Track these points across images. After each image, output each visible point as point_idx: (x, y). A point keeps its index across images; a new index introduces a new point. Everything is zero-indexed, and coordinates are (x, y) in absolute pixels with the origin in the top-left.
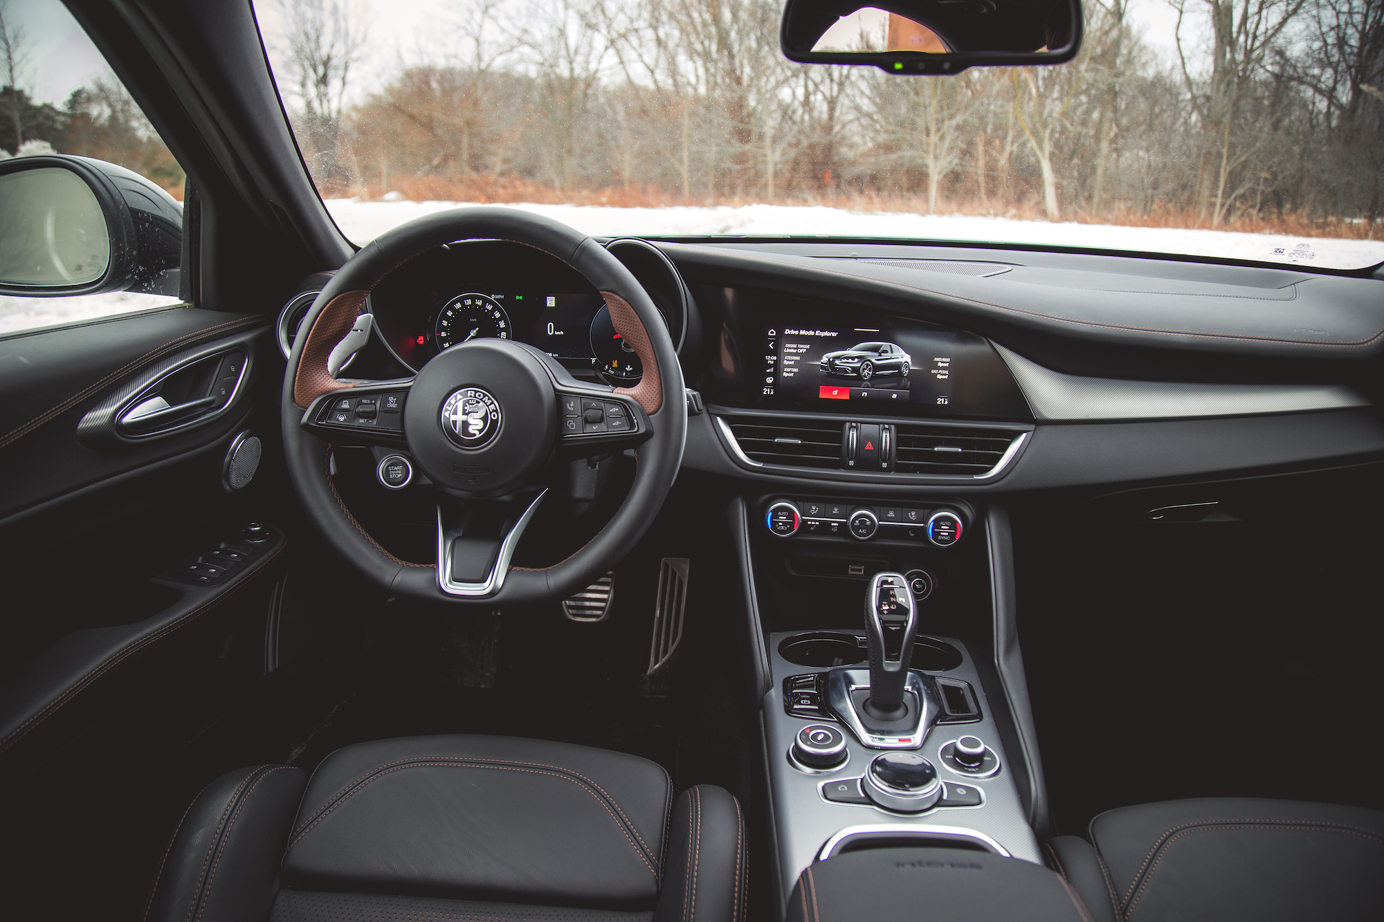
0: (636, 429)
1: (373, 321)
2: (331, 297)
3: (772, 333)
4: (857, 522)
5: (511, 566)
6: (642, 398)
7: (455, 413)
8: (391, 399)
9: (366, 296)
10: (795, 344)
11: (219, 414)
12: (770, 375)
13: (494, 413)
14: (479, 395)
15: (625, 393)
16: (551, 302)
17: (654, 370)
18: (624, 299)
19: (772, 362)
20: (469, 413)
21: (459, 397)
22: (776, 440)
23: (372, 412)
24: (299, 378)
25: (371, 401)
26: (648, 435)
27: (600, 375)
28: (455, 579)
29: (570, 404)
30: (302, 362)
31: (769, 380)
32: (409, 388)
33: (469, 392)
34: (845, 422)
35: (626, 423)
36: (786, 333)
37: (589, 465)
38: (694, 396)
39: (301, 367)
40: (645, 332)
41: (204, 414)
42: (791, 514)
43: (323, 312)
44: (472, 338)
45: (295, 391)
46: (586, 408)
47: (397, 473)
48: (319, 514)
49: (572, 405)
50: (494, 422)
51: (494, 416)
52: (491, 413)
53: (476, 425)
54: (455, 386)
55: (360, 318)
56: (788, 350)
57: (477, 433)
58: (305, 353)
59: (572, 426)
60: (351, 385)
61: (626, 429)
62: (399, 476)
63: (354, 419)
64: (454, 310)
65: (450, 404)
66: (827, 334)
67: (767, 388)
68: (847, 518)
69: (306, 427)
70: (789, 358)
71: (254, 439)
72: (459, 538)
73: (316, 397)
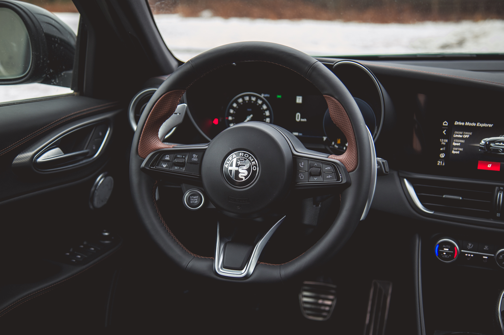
0: (341, 181)
1: (187, 108)
2: (163, 93)
3: (445, 123)
4: (501, 256)
5: (259, 262)
6: (345, 161)
7: (231, 165)
8: (194, 155)
9: (184, 93)
10: (461, 131)
11: (91, 161)
12: (442, 152)
13: (255, 167)
14: (246, 156)
15: (335, 158)
16: (299, 100)
17: (354, 144)
18: (337, 100)
19: (444, 144)
20: (240, 165)
21: (234, 156)
22: (444, 196)
23: (182, 163)
24: (141, 141)
25: (182, 156)
26: (348, 184)
27: (328, 148)
28: (224, 266)
29: (301, 163)
30: (144, 131)
31: (442, 156)
32: (205, 149)
33: (241, 153)
34: (495, 186)
35: (334, 177)
36: (455, 124)
37: (314, 204)
38: (383, 163)
39: (143, 134)
40: (349, 121)
41: (82, 160)
42: (452, 247)
43: (157, 102)
44: (248, 121)
45: (139, 148)
46: (311, 166)
47: (195, 200)
48: (147, 222)
49: (302, 164)
50: (254, 172)
51: (254, 168)
52: (253, 166)
53: (243, 173)
54: (232, 149)
55: (179, 106)
56: (456, 136)
57: (244, 178)
58: (146, 126)
59: (302, 177)
60: (171, 147)
61: (334, 181)
62: (196, 202)
63: (172, 167)
64: (238, 103)
65: (229, 160)
66: (485, 125)
67: (440, 161)
68: (494, 253)
69: (143, 170)
70: (457, 141)
71: (110, 178)
72: (229, 242)
73: (151, 152)
